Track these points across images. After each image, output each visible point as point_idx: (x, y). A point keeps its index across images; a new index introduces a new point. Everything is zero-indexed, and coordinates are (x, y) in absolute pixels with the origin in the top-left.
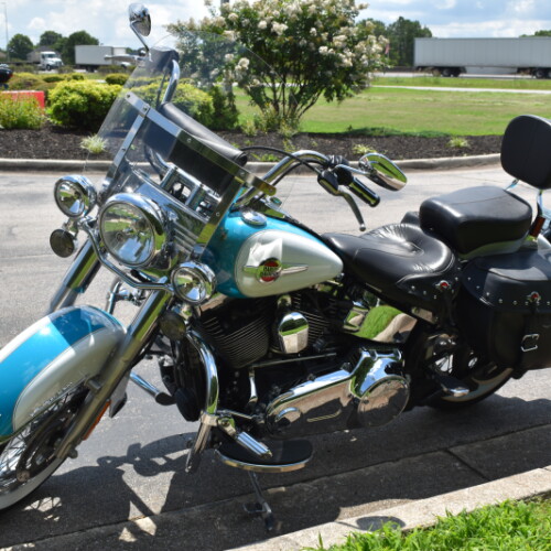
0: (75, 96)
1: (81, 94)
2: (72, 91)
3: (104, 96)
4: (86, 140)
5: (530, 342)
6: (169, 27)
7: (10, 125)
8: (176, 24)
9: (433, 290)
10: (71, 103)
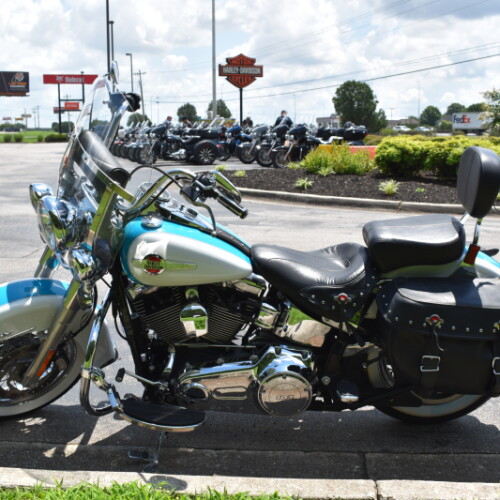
0: (392, 150)
1: (396, 148)
2: (391, 146)
3: (415, 150)
4: (383, 184)
5: (430, 364)
6: (486, 94)
7: (342, 171)
8: (491, 91)
9: (331, 301)
10: (388, 155)
